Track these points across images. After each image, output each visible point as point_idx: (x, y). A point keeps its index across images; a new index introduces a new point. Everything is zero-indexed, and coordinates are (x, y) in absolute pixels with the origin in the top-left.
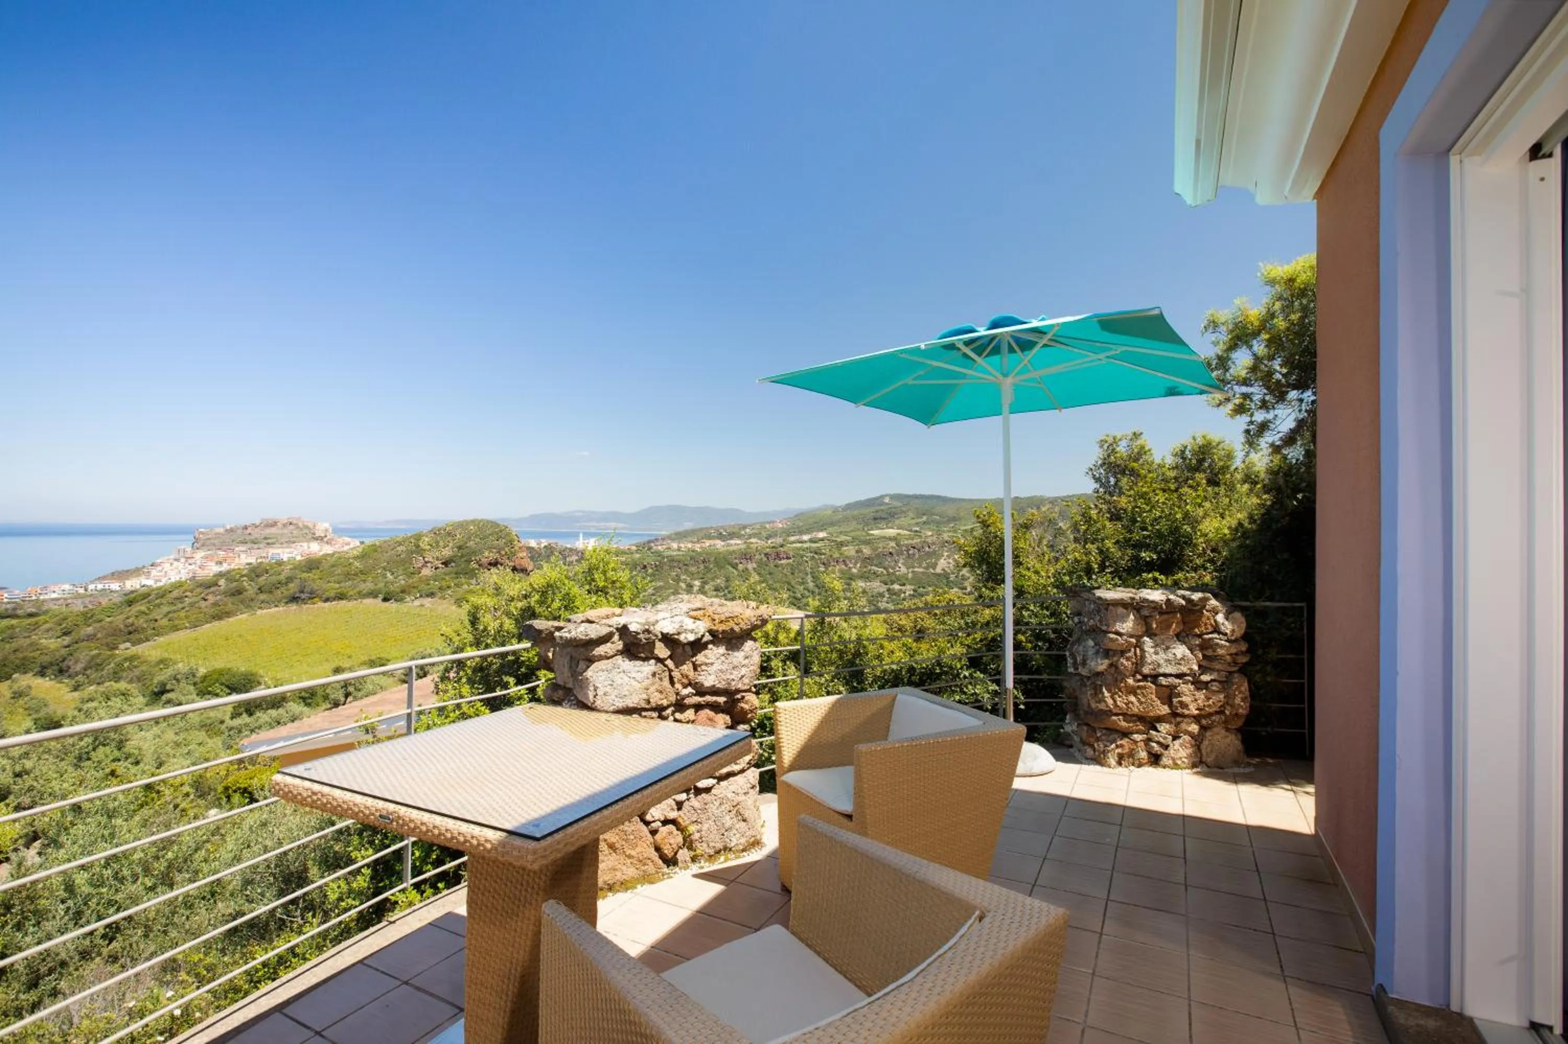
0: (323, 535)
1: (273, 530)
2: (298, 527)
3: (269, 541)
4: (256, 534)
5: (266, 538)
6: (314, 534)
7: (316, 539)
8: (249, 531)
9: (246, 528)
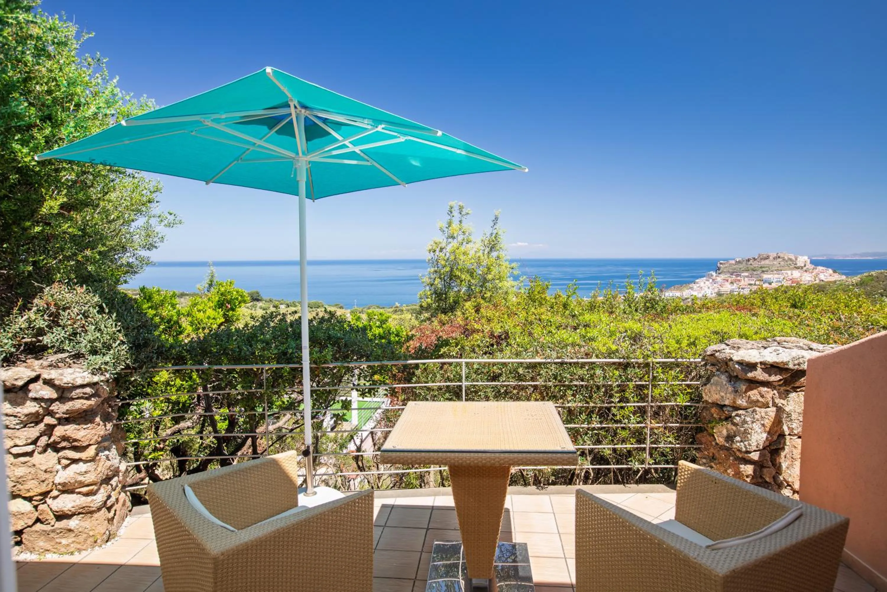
0: (803, 265)
1: (767, 262)
2: (784, 260)
3: (764, 269)
4: (755, 264)
5: (761, 267)
6: (796, 264)
7: (798, 268)
8: (751, 262)
9: (748, 260)
